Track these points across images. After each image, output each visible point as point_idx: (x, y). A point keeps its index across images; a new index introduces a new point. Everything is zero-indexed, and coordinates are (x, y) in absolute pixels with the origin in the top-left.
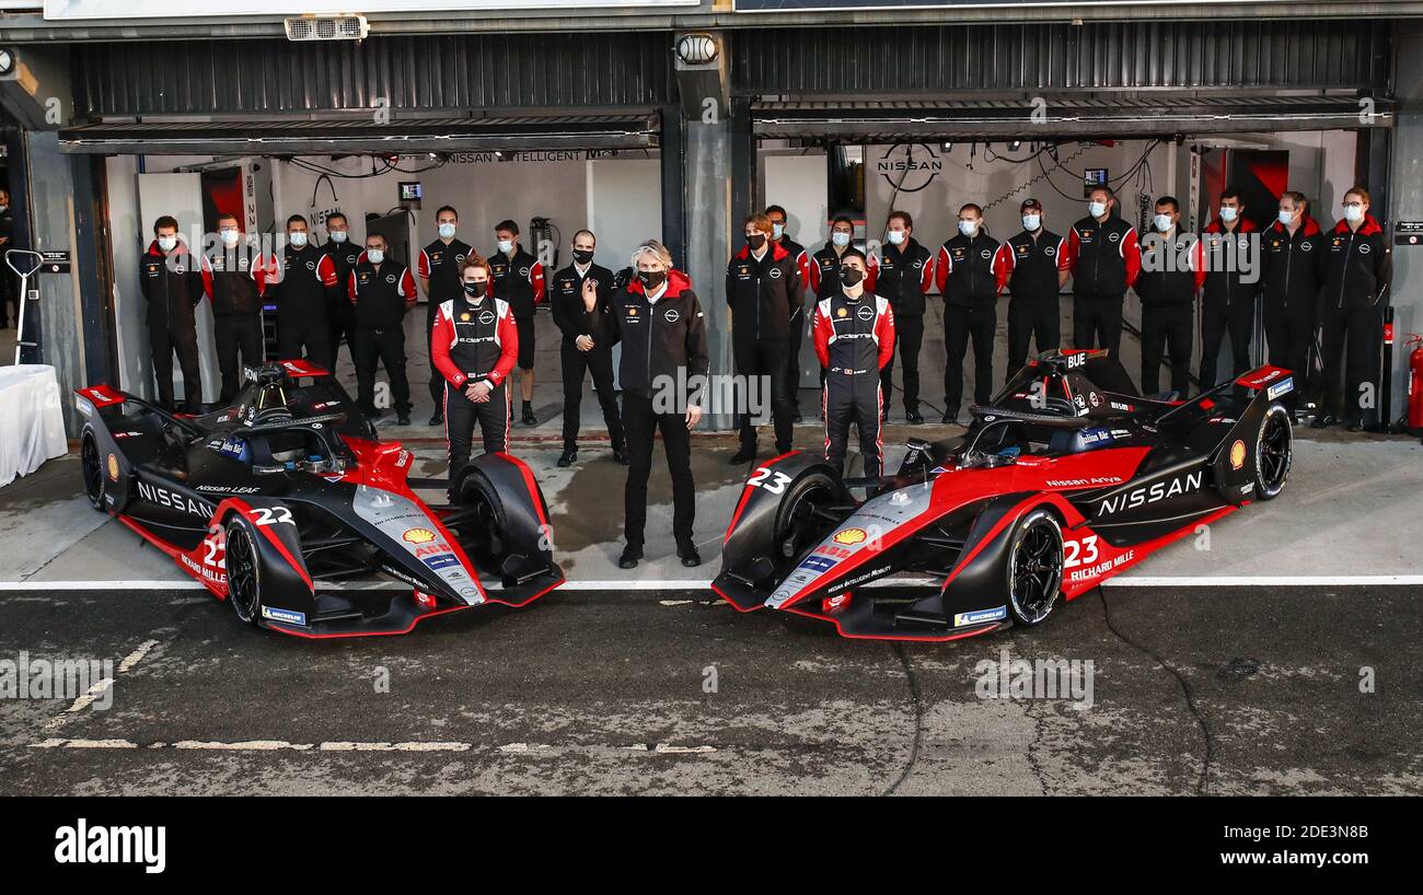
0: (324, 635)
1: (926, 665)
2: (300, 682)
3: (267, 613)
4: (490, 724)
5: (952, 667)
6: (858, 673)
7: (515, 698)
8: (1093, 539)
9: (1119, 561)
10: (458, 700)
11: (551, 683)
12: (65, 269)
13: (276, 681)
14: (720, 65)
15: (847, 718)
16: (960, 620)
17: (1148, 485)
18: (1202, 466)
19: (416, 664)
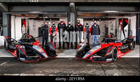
0: (27, 61)
1: (103, 65)
2: (24, 67)
3: (20, 59)
4: (48, 72)
5: (107, 66)
6: (95, 66)
7: (51, 69)
8: (120, 52)
9: (122, 54)
10: (44, 69)
11: (56, 67)
12: (6, 27)
13: (20, 67)
14: (74, 6)
15: (96, 71)
16: (107, 60)
17: (123, 47)
18: (128, 45)
19: (39, 65)
